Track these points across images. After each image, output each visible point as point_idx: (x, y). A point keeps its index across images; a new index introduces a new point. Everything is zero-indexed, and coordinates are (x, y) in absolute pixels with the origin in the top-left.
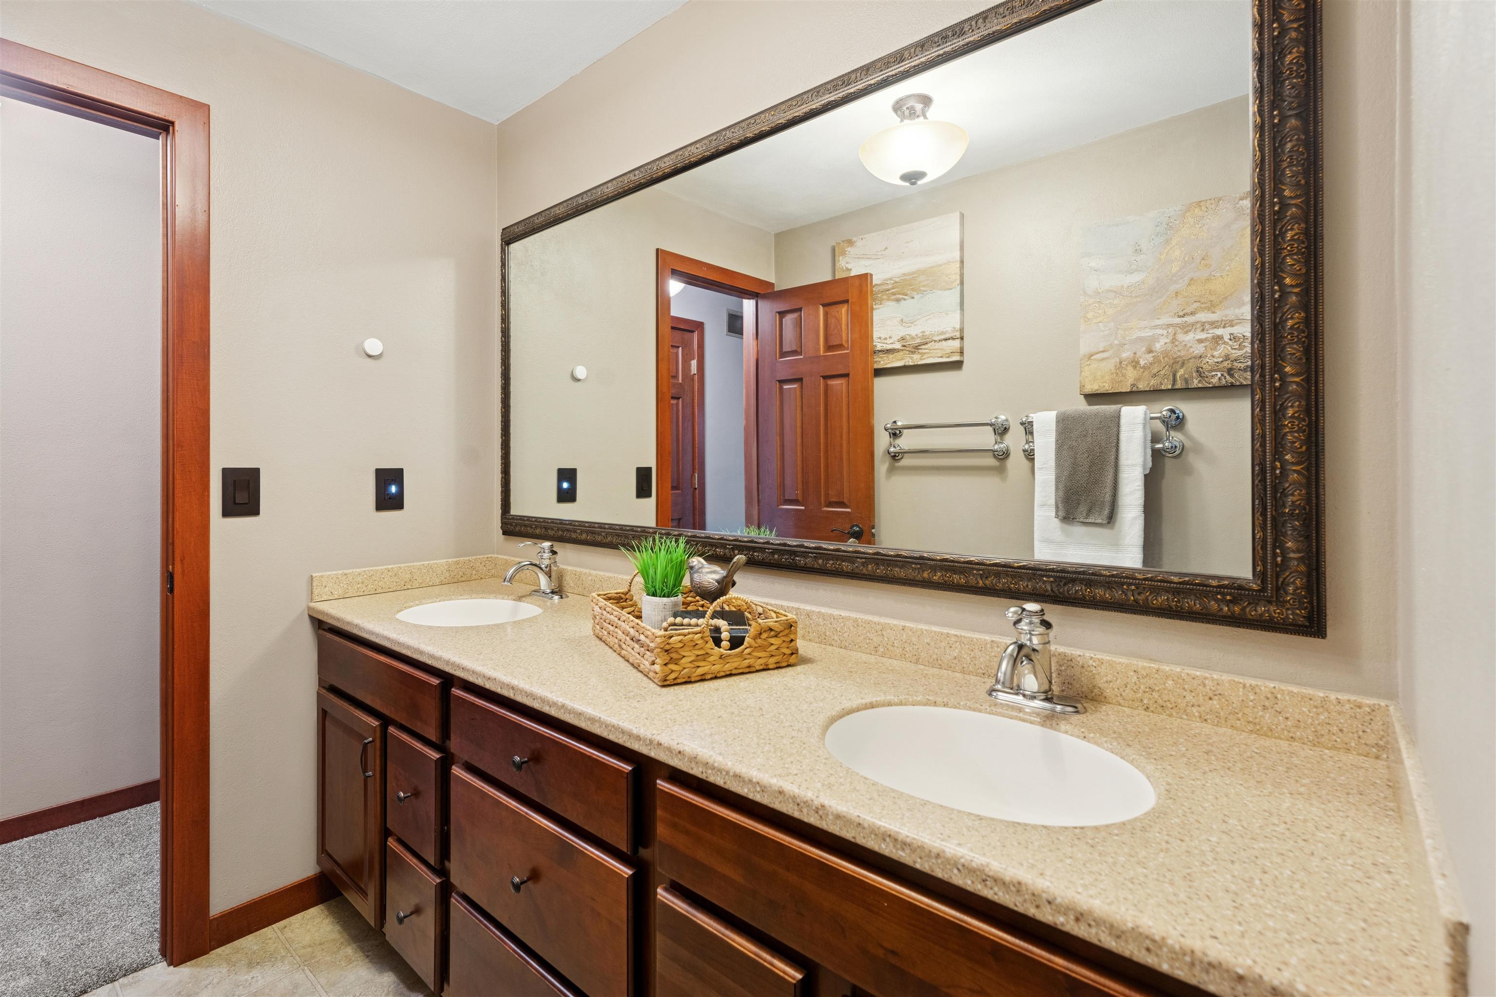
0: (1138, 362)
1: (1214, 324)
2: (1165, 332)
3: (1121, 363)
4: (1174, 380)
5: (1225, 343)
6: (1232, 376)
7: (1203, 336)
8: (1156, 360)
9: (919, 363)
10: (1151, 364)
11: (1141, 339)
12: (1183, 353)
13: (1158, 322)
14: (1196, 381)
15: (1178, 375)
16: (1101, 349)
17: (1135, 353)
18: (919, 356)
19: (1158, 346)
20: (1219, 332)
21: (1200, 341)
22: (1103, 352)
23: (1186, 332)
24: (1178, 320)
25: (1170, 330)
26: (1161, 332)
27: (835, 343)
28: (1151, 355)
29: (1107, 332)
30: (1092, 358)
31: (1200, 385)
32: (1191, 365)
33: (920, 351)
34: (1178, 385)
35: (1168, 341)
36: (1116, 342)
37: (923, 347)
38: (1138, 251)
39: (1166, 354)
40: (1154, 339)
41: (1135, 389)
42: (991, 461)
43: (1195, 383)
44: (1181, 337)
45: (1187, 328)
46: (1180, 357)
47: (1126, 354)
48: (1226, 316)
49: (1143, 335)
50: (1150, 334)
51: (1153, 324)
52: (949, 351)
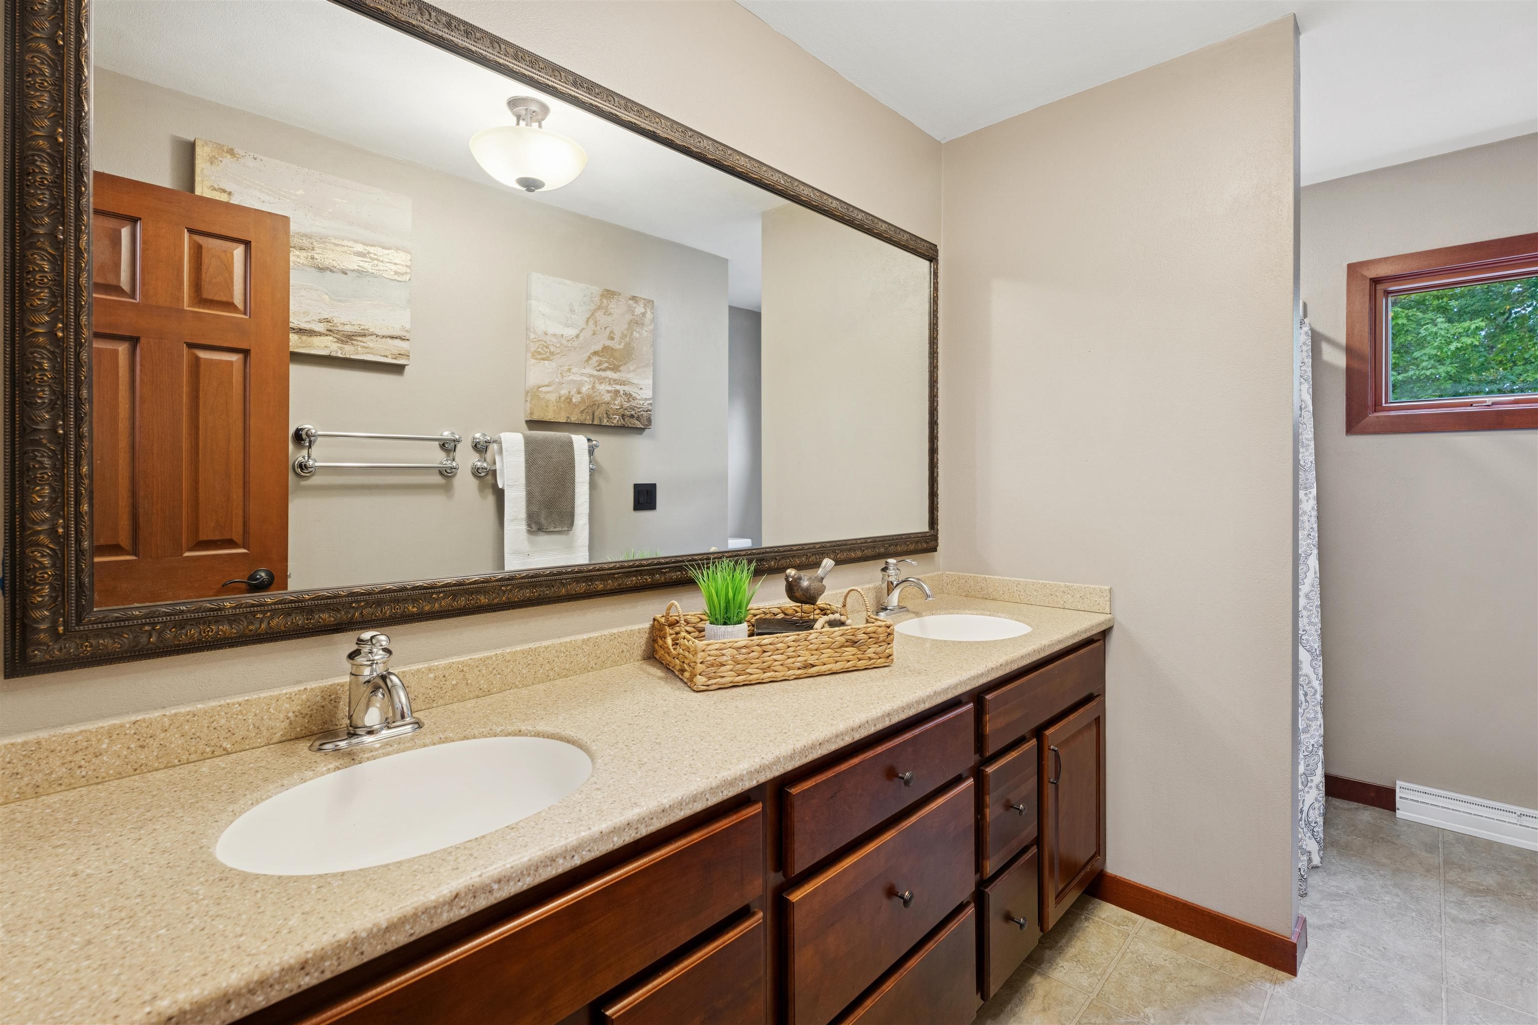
0: (571, 400)
1: (616, 382)
2: (588, 380)
3: (560, 398)
4: (593, 418)
5: (621, 396)
6: (624, 419)
7: (609, 388)
8: (583, 401)
9: (352, 357)
10: (579, 402)
11: (574, 381)
12: (598, 398)
13: (584, 371)
14: (605, 420)
15: (596, 414)
16: (546, 384)
17: (569, 392)
18: (352, 348)
19: (584, 390)
20: (618, 387)
21: (608, 392)
22: (547, 386)
23: (601, 383)
24: (596, 373)
25: (592, 379)
26: (586, 379)
27: (210, 297)
28: (580, 395)
29: (550, 370)
30: (540, 389)
31: (608, 424)
32: (603, 408)
33: (353, 342)
34: (595, 423)
35: (590, 387)
36: (557, 380)
37: (360, 338)
38: (572, 311)
39: (589, 396)
40: (581, 384)
41: (569, 421)
42: (438, 479)
43: (605, 422)
44: (597, 386)
45: (601, 380)
46: (597, 401)
47: (564, 392)
48: (622, 377)
49: (575, 379)
50: (579, 379)
51: (581, 371)
52: (396, 352)
